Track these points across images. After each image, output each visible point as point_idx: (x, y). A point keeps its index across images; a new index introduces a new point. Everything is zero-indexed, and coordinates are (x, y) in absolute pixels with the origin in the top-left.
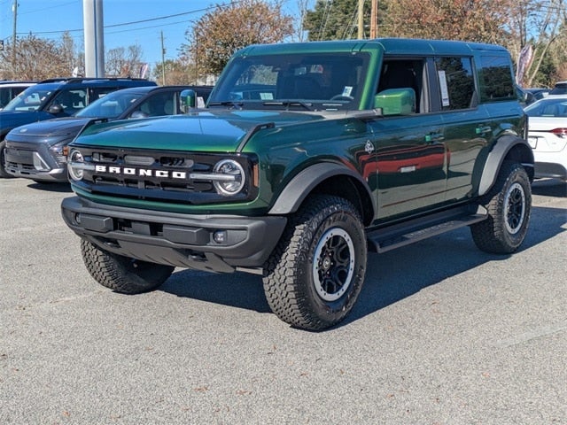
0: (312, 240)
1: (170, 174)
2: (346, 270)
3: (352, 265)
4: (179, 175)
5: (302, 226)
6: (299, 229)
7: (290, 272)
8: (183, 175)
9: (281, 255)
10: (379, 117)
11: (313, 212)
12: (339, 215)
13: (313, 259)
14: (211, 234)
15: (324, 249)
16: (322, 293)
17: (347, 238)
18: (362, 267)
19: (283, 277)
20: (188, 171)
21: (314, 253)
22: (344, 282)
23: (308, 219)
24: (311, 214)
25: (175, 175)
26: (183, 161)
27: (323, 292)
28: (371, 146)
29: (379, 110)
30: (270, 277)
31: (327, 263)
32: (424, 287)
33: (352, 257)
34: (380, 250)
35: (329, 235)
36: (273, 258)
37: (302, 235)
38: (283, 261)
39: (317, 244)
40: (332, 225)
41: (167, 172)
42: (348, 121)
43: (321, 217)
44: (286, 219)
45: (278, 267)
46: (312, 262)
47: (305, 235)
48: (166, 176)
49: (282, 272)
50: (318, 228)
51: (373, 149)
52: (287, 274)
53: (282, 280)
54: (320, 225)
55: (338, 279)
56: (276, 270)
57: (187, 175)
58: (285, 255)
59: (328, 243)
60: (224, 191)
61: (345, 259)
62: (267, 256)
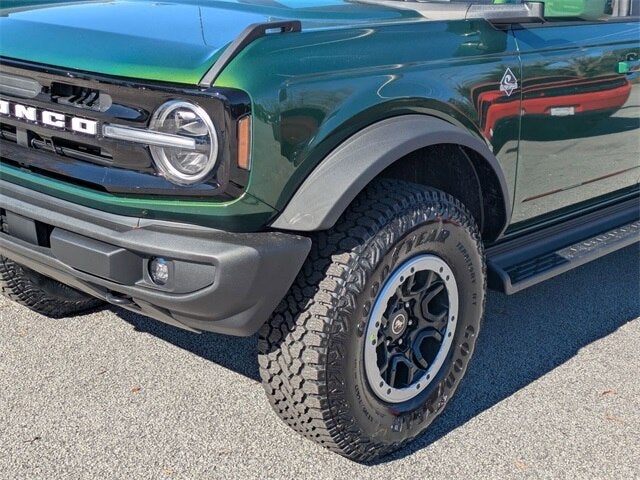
0: (364, 289)
1: (68, 121)
2: (437, 336)
3: (452, 327)
4: (84, 126)
5: (345, 257)
6: (339, 263)
7: (311, 356)
8: (91, 128)
9: (295, 316)
10: (534, 20)
11: (374, 226)
12: (430, 229)
13: (365, 325)
14: (145, 262)
15: (392, 301)
16: (383, 391)
17: (446, 273)
18: (471, 329)
19: (297, 364)
20: (104, 120)
21: (368, 313)
22: (431, 361)
23: (361, 242)
24: (369, 230)
25: (76, 124)
26: (97, 97)
27: (386, 386)
28: (512, 81)
29: (536, 6)
30: (273, 355)
31: (399, 323)
32: (585, 344)
33: (454, 310)
34: (511, 289)
35: (406, 272)
36: (279, 319)
37: (343, 276)
38: (300, 331)
39: (377, 294)
40: (415, 250)
41: (61, 117)
42: (472, 24)
43: (390, 238)
44: (310, 241)
45: (288, 340)
46: (363, 333)
47: (350, 278)
48: (61, 124)
49: (296, 349)
50: (381, 260)
51: (515, 86)
52: (306, 359)
53: (295, 369)
54: (385, 253)
55: (419, 355)
56: (283, 345)
57: (99, 128)
58: (303, 316)
59: (404, 287)
60: (173, 171)
61: (437, 313)
62: (267, 316)
